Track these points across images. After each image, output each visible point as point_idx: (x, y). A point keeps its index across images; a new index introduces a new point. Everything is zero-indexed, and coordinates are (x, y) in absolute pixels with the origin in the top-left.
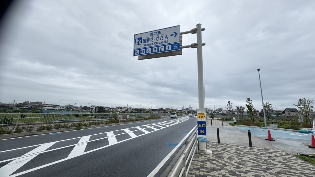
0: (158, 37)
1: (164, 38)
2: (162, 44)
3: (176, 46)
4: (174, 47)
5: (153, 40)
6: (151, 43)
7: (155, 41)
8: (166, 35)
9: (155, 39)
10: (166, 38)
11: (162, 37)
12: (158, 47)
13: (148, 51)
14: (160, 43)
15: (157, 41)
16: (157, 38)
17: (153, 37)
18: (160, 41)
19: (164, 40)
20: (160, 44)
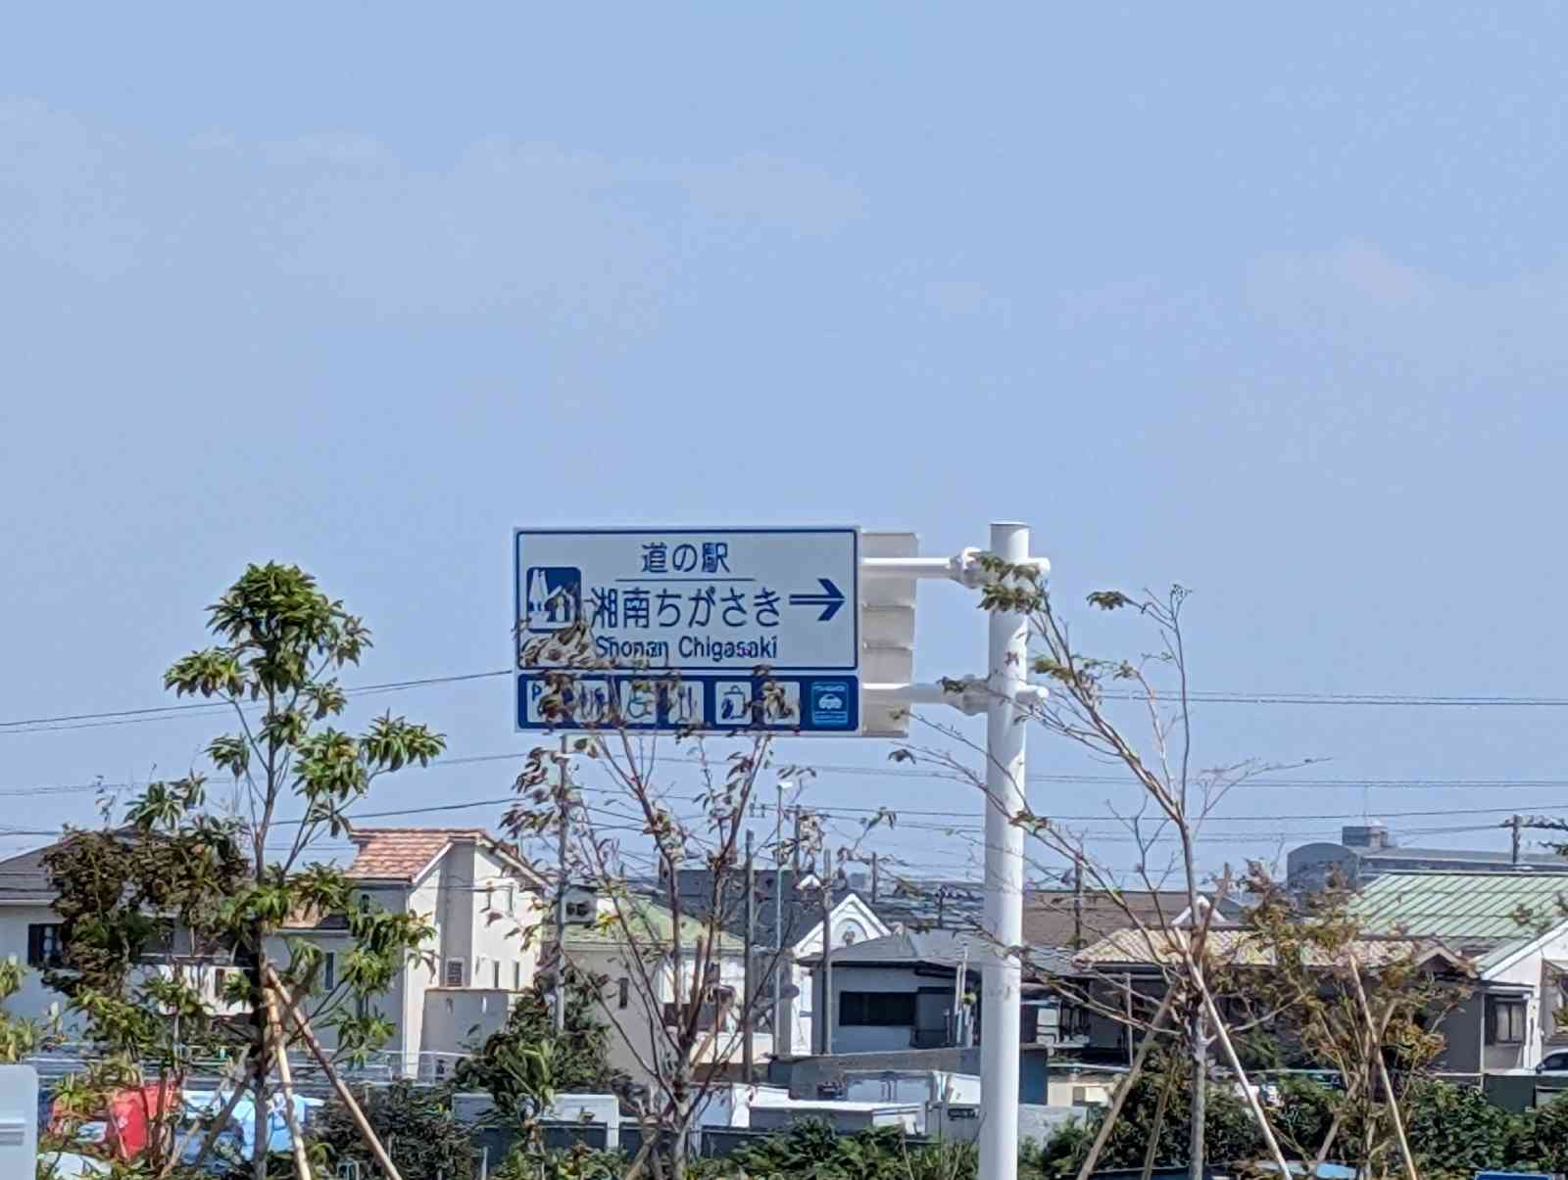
0: (710, 601)
1: (752, 611)
2: (735, 661)
3: (836, 703)
4: (824, 702)
5: (669, 615)
6: (654, 634)
7: (682, 628)
8: (766, 595)
9: (686, 607)
10: (766, 617)
11: (735, 598)
12: (709, 683)
13: (637, 709)
14: (717, 650)
15: (696, 631)
16: (697, 599)
17: (672, 589)
18: (717, 632)
19: (751, 633)
20: (726, 662)
